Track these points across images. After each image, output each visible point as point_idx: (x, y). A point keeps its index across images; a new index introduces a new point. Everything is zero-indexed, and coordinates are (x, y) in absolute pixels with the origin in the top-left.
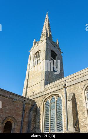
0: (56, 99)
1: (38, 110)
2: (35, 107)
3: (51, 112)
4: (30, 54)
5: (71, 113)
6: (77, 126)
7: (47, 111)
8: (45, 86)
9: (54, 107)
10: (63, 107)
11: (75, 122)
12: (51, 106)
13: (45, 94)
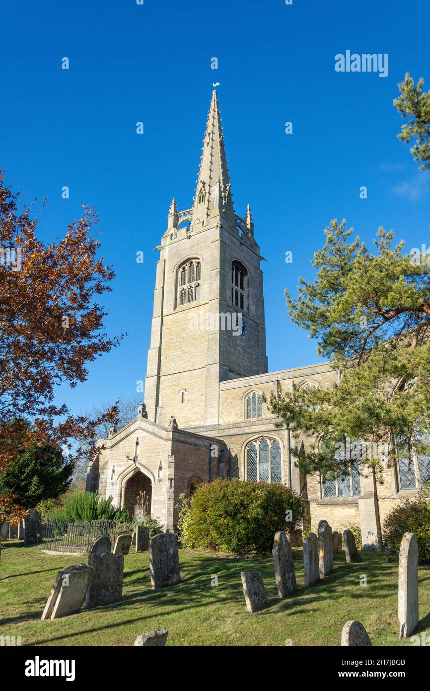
0: (270, 446)
1: (232, 460)
2: (227, 455)
3: (261, 467)
4: (162, 258)
5: (298, 474)
6: (305, 492)
7: (252, 463)
8: (220, 381)
9: (267, 458)
10: (284, 461)
11: (302, 486)
12: (259, 456)
13: (247, 431)
